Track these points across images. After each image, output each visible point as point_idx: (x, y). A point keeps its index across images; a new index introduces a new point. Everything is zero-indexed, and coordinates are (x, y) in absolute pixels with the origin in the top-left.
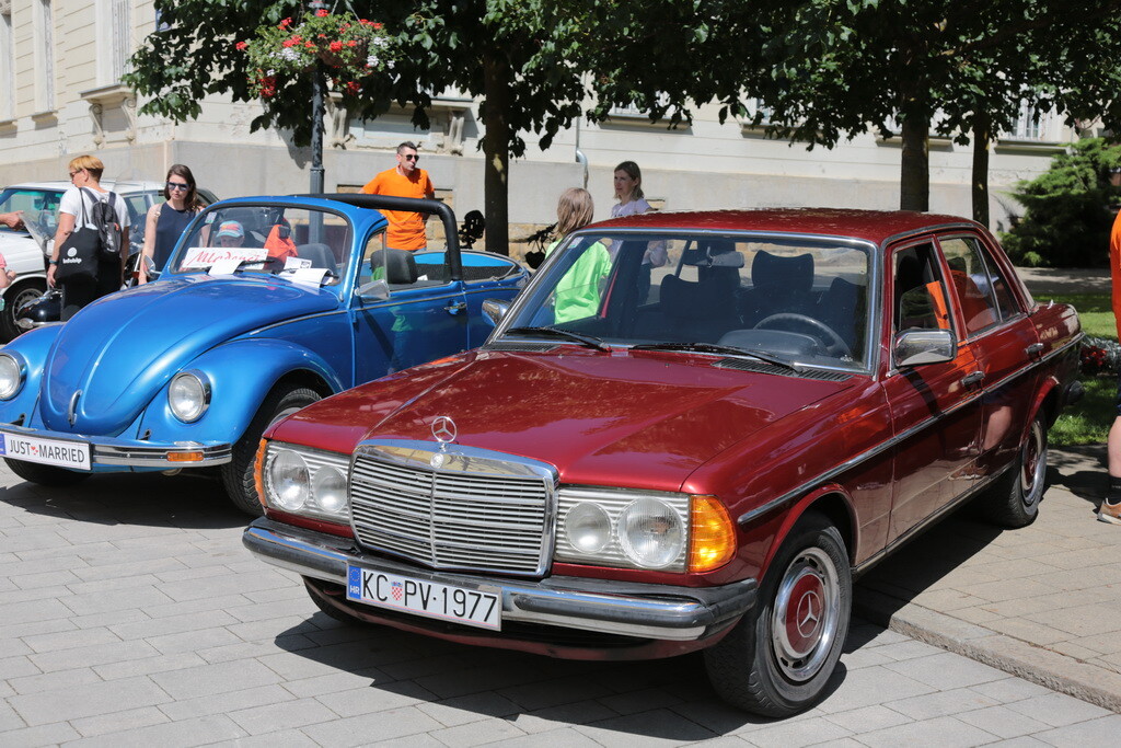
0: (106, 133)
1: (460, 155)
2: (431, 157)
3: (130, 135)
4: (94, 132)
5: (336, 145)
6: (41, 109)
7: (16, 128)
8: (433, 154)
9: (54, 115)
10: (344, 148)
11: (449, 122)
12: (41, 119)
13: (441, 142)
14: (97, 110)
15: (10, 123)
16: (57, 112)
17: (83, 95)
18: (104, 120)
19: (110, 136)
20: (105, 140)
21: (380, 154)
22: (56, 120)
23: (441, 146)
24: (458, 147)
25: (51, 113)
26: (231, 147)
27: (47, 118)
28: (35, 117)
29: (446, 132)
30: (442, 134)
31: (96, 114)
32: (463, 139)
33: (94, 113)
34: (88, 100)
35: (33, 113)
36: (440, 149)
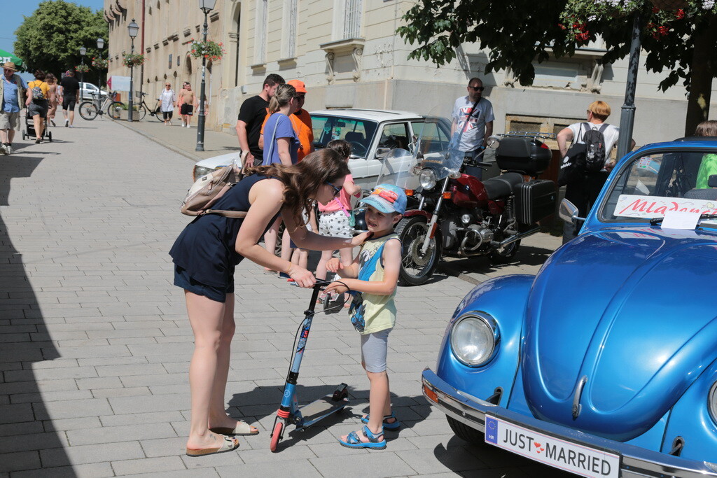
0: (336, 73)
1: (599, 93)
2: (577, 95)
3: (356, 75)
4: (327, 73)
5: (507, 84)
6: (285, 56)
7: (265, 69)
8: (578, 92)
9: (295, 60)
10: (513, 86)
11: (592, 68)
12: (283, 64)
13: (584, 83)
14: (331, 57)
15: (262, 66)
16: (296, 58)
17: (322, 46)
18: (335, 64)
19: (338, 75)
20: (335, 78)
21: (539, 92)
22: (295, 64)
23: (584, 86)
24: (598, 87)
25: (293, 59)
26: (433, 84)
27: (289, 63)
28: (279, 62)
29: (589, 76)
30: (586, 77)
31: (330, 60)
32: (601, 81)
33: (329, 59)
34: (325, 50)
35: (279, 59)
36: (583, 88)
